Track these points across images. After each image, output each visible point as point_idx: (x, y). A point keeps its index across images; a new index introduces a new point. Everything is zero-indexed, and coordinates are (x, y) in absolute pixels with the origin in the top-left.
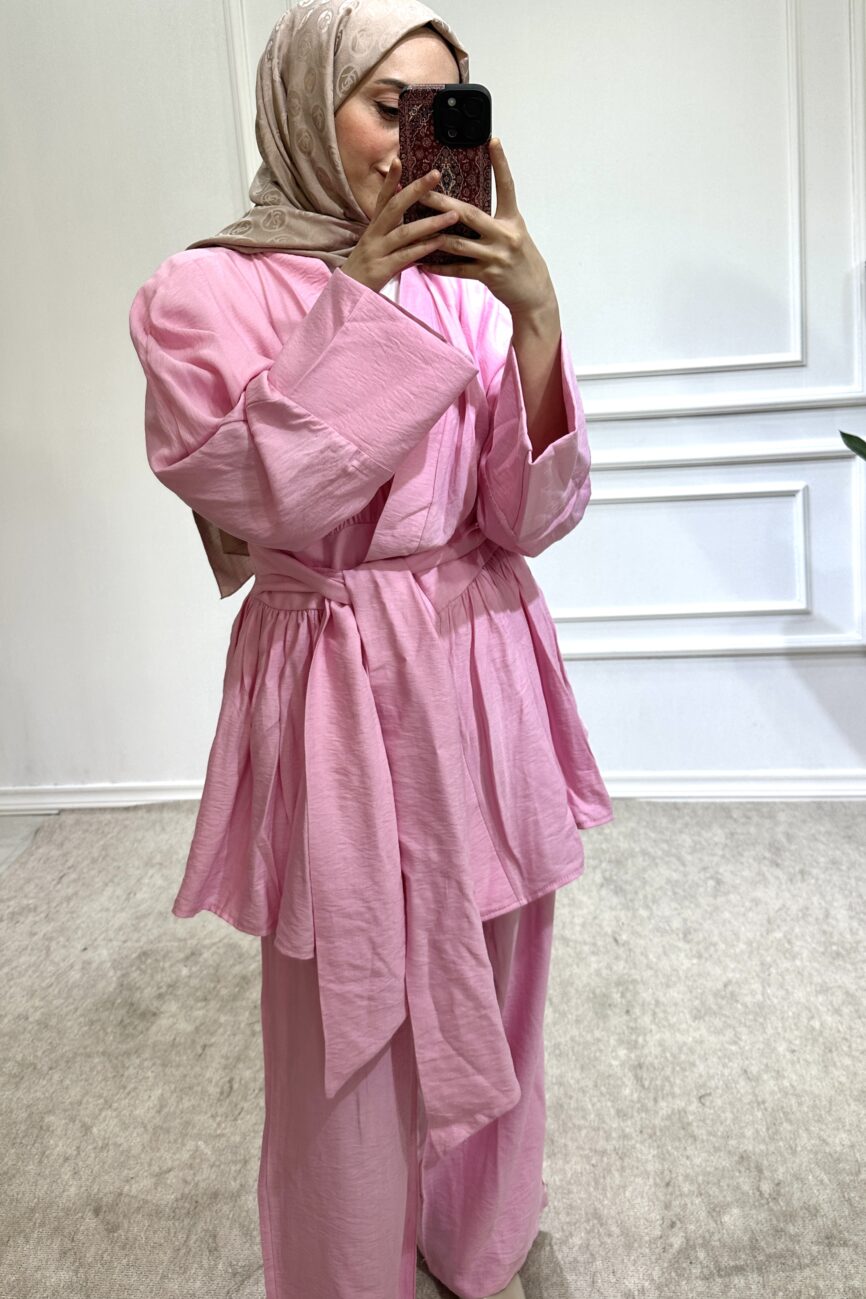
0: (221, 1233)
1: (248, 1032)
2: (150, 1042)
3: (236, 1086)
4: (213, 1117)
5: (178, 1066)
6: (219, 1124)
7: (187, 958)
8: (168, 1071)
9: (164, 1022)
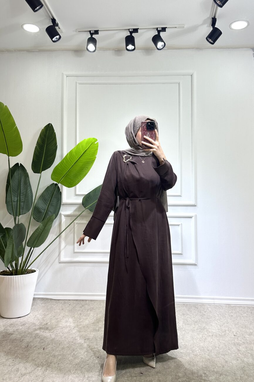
0: (20, 368)
1: (34, 338)
2: (10, 339)
3: (29, 346)
4: (22, 351)
5: (16, 343)
6: (23, 352)
7: (22, 325)
8: (13, 343)
9: (14, 336)
